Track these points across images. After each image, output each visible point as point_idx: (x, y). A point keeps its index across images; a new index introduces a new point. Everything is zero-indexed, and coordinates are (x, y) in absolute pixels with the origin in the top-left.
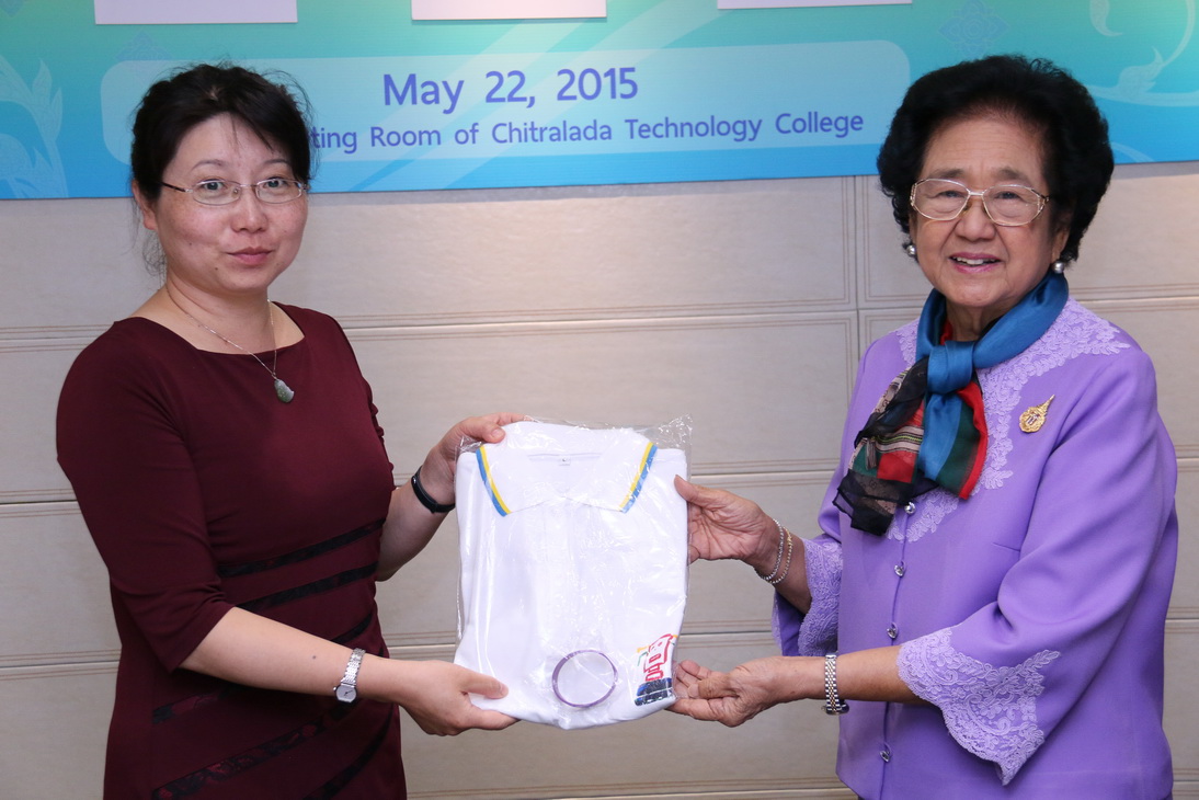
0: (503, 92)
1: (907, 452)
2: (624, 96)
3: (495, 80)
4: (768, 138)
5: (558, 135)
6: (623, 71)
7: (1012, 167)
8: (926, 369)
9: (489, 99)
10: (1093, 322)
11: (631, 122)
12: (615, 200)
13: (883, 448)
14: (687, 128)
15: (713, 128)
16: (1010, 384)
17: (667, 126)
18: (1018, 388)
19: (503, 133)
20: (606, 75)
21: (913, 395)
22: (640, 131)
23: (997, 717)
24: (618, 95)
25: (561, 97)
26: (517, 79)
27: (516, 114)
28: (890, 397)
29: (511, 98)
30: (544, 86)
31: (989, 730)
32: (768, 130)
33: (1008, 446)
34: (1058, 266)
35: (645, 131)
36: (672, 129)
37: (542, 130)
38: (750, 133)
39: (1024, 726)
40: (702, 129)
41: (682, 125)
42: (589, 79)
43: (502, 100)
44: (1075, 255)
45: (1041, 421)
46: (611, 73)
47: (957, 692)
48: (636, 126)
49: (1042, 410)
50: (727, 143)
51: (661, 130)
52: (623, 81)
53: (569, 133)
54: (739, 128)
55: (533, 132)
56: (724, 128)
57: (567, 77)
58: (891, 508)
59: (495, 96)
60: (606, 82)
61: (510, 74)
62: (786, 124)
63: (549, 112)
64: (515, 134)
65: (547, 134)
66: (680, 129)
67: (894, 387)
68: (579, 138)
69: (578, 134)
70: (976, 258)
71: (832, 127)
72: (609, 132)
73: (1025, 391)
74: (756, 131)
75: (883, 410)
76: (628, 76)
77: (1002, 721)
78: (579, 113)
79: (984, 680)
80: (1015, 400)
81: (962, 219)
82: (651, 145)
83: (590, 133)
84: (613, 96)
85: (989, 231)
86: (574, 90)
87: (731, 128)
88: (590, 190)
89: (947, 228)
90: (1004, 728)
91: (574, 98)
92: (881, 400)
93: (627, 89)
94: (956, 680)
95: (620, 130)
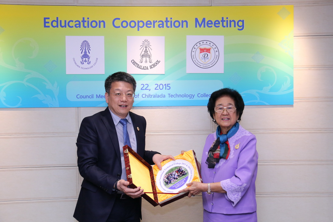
0: (144, 88)
1: (217, 153)
2: (168, 89)
3: (143, 86)
4: (196, 98)
5: (155, 96)
6: (168, 84)
7: (230, 103)
8: (219, 139)
9: (141, 89)
10: (245, 131)
11: (169, 94)
12: (166, 109)
13: (213, 153)
14: (180, 96)
15: (185, 96)
16: (233, 141)
17: (176, 95)
18: (234, 142)
19: (144, 96)
20: (164, 85)
21: (218, 144)
22: (171, 96)
23: (235, 194)
24: (167, 89)
25: (155, 89)
26: (147, 86)
27: (147, 92)
28: (214, 144)
29: (146, 89)
30: (152, 87)
31: (233, 196)
32: (196, 96)
33: (233, 151)
34: (238, 121)
35: (172, 96)
36: (177, 96)
37: (152, 95)
38: (192, 97)
39: (239, 196)
40: (183, 96)
41: (179, 95)
42: (161, 86)
43: (144, 89)
44: (240, 120)
45: (238, 147)
46: (165, 85)
47: (230, 189)
48: (170, 95)
49: (238, 145)
50: (188, 99)
51: (175, 96)
52: (168, 86)
53: (157, 96)
54: (190, 96)
55: (150, 96)
56: (187, 96)
57: (157, 85)
58: (215, 163)
59: (142, 89)
60: (164, 86)
61: (146, 85)
62: (199, 95)
63: (153, 92)
64: (146, 96)
65: (153, 96)
66: (179, 96)
67: (214, 143)
68: (159, 97)
69: (159, 96)
70: (226, 118)
71: (208, 96)
72: (165, 96)
73: (235, 142)
74: (193, 97)
75: (212, 147)
76: (169, 85)
77: (235, 195)
78: (159, 92)
79: (235, 188)
80: (234, 144)
81: (223, 112)
82: (173, 99)
83: (161, 96)
84: (166, 89)
85: (227, 114)
86: (158, 88)
87: (189, 96)
88: (161, 107)
89: (221, 114)
90: (236, 196)
91: (158, 89)
92: (212, 145)
93: (168, 88)
94: (230, 187)
95: (167, 96)
